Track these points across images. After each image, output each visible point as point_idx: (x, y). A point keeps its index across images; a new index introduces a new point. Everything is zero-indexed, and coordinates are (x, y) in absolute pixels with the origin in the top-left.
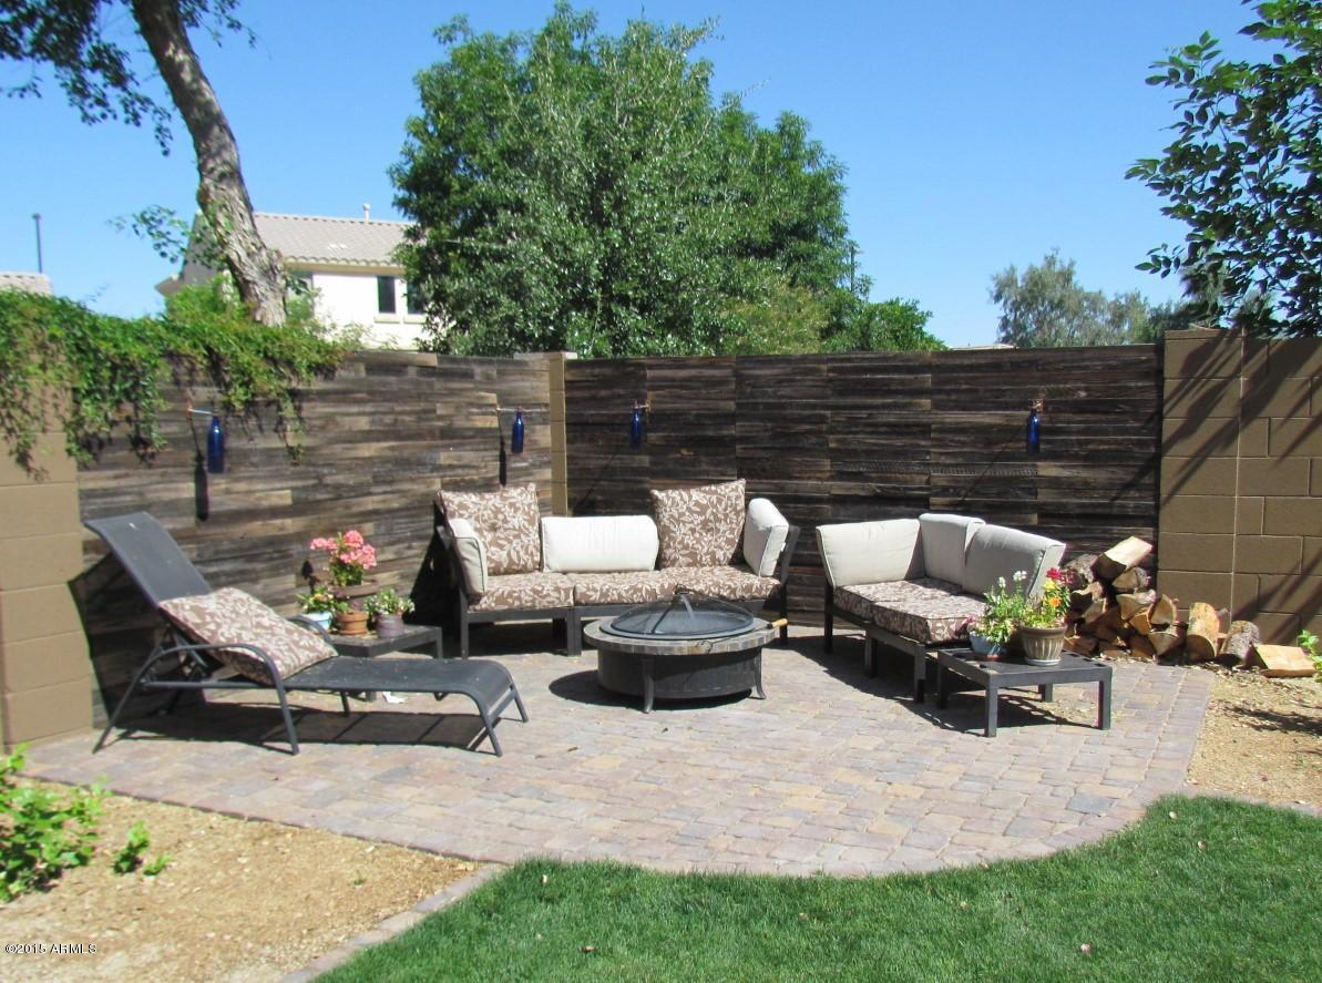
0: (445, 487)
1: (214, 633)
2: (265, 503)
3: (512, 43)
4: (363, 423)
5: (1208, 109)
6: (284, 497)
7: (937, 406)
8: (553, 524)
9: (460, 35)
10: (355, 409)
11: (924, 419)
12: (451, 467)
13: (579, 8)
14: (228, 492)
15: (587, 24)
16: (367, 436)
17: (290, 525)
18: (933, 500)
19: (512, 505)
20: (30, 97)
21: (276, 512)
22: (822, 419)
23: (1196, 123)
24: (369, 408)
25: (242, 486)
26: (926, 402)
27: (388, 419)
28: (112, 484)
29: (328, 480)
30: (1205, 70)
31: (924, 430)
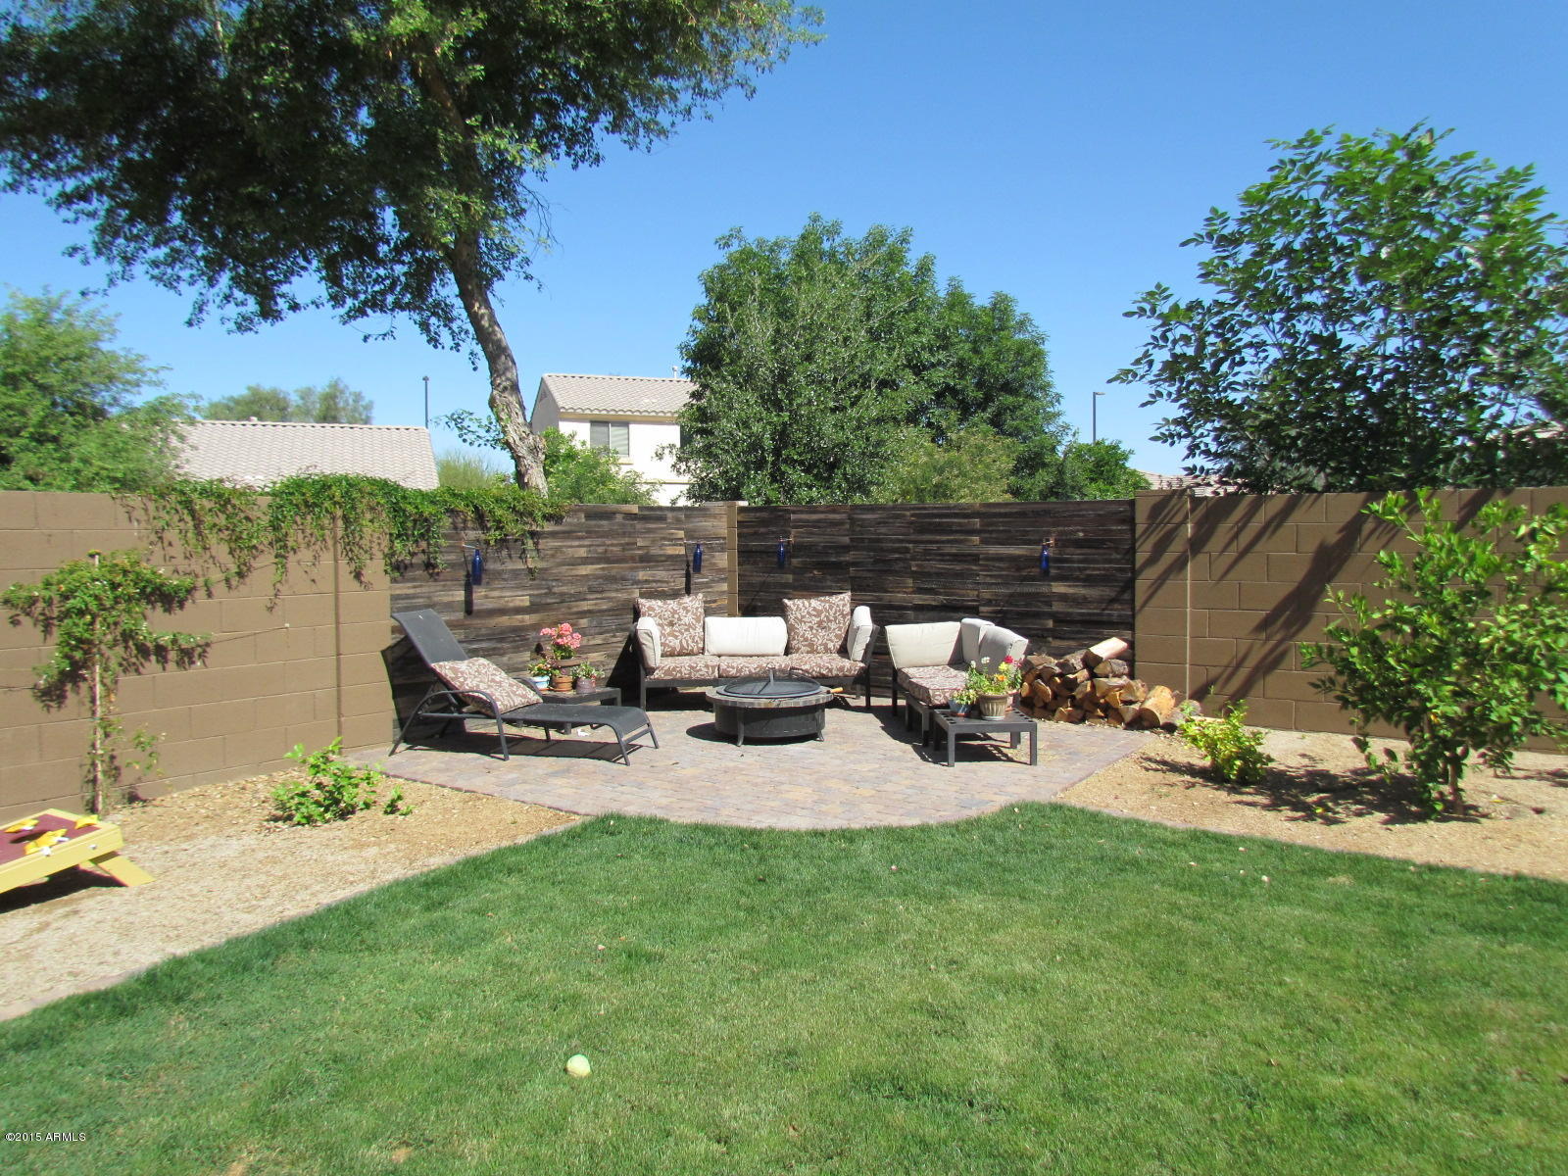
0: (642, 595)
1: (462, 684)
2: (511, 605)
3: (778, 246)
4: (582, 552)
5: (1169, 334)
6: (525, 601)
7: (984, 542)
8: (713, 622)
9: (735, 242)
10: (576, 543)
11: (974, 551)
12: (646, 581)
13: (828, 219)
14: (486, 597)
15: (833, 231)
16: (585, 561)
17: (528, 619)
18: (982, 609)
19: (685, 608)
20: (389, 340)
21: (519, 610)
22: (907, 550)
23: (1161, 343)
24: (587, 542)
25: (496, 594)
26: (976, 539)
27: (601, 550)
28: (411, 591)
29: (556, 590)
30: (1164, 308)
31: (975, 558)
